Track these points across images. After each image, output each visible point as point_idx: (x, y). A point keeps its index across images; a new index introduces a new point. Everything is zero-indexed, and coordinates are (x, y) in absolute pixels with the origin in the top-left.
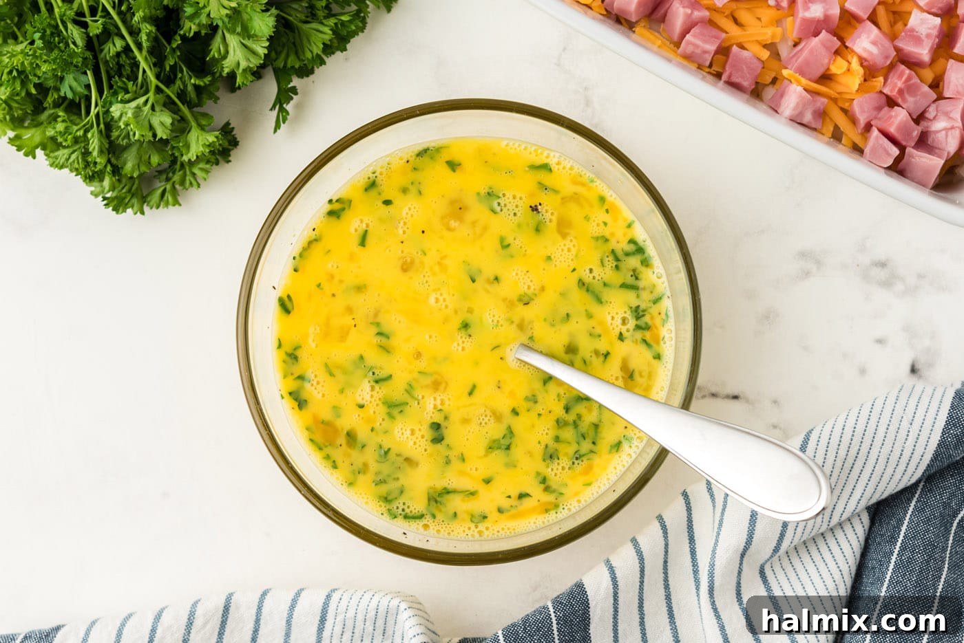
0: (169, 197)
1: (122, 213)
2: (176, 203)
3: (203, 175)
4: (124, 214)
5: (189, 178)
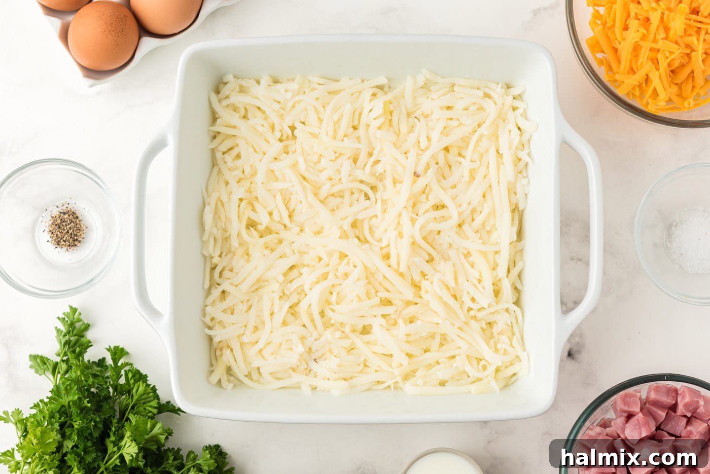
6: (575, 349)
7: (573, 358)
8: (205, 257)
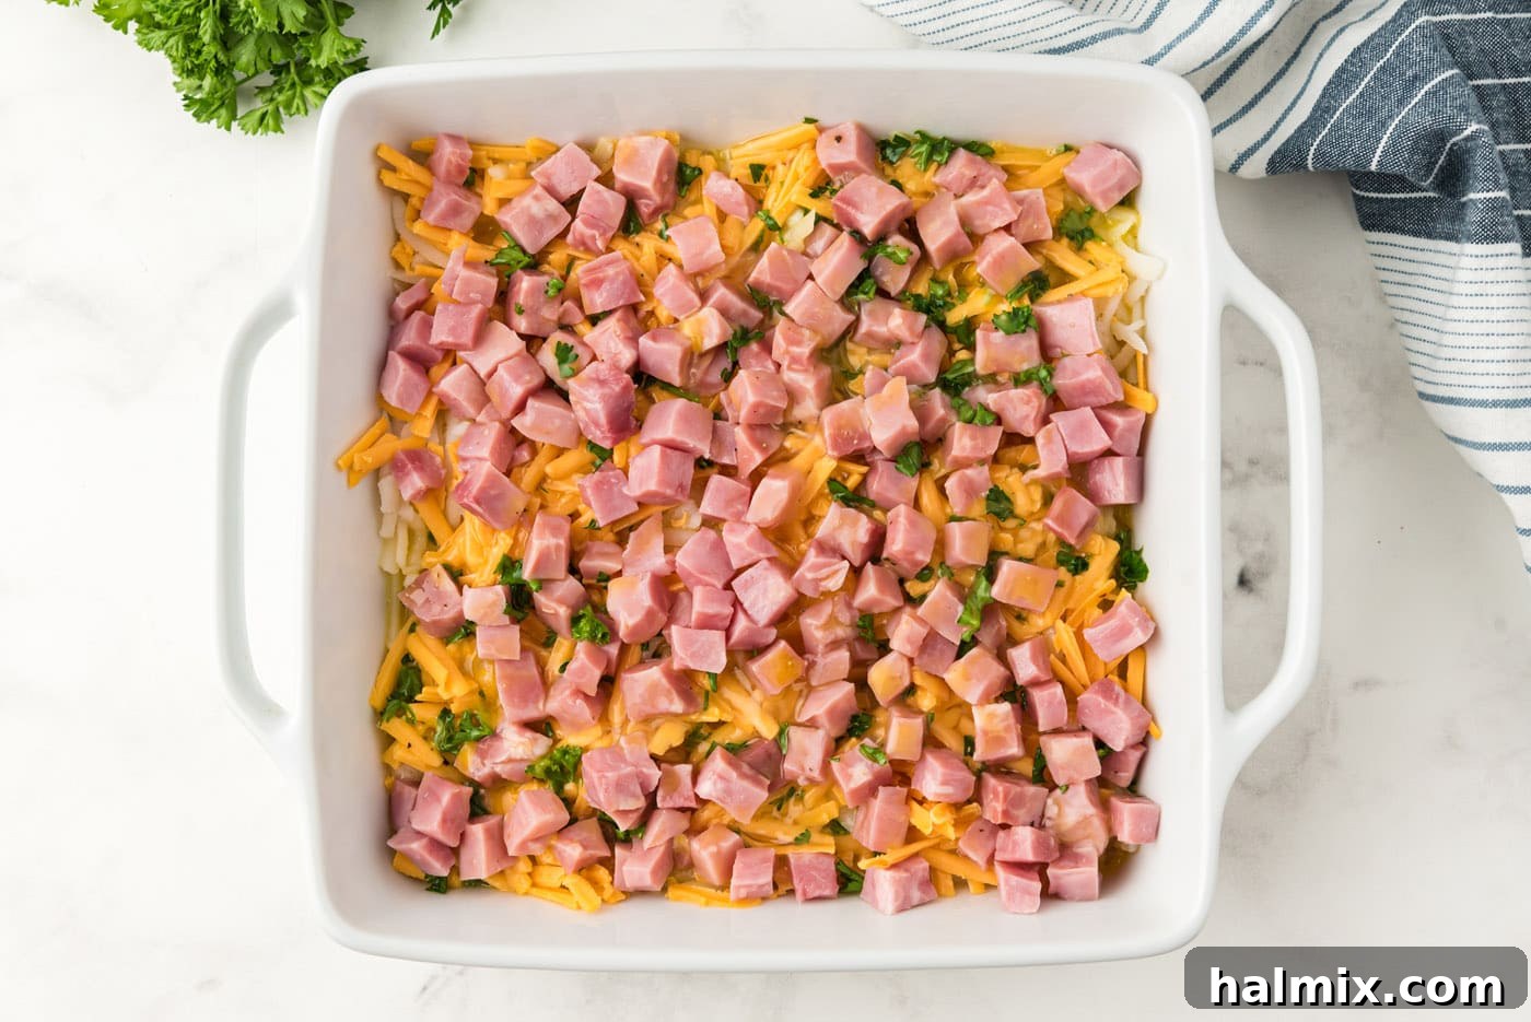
0: (270, 120)
1: (204, 121)
2: (278, 129)
3: (316, 101)
4: (206, 124)
5: (297, 101)
6: (1254, 567)
7: (1251, 590)
8: (387, 575)
